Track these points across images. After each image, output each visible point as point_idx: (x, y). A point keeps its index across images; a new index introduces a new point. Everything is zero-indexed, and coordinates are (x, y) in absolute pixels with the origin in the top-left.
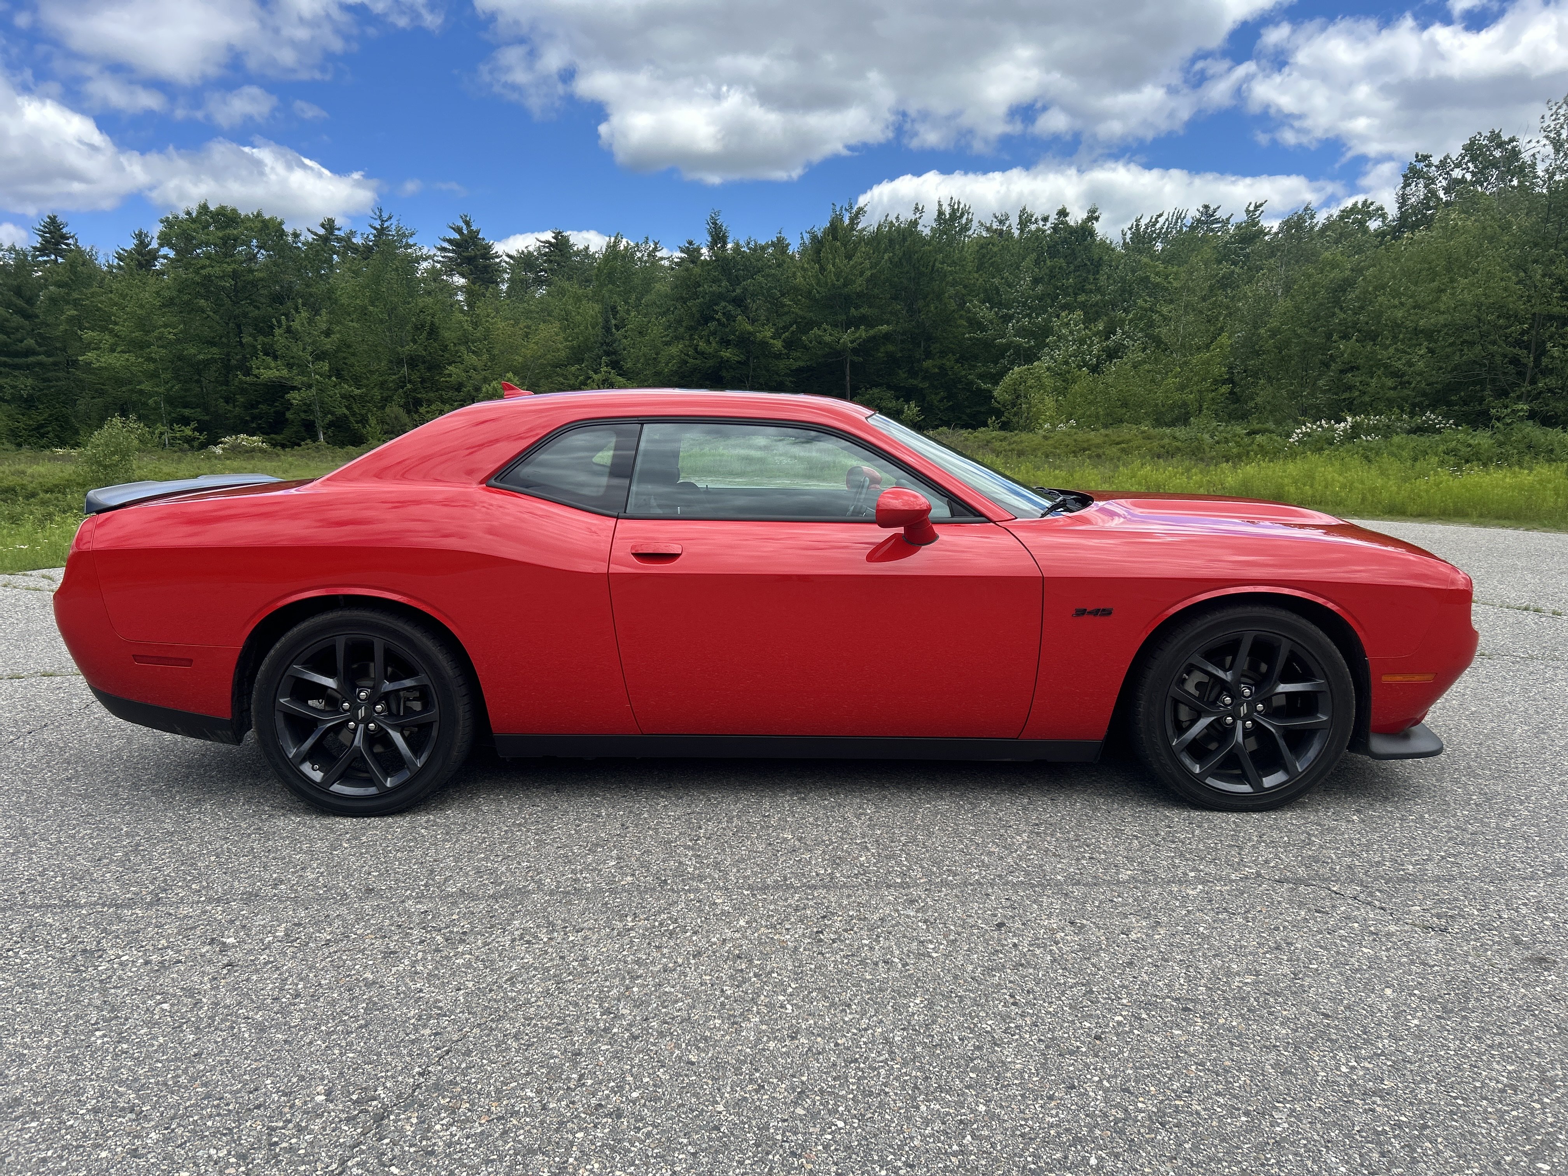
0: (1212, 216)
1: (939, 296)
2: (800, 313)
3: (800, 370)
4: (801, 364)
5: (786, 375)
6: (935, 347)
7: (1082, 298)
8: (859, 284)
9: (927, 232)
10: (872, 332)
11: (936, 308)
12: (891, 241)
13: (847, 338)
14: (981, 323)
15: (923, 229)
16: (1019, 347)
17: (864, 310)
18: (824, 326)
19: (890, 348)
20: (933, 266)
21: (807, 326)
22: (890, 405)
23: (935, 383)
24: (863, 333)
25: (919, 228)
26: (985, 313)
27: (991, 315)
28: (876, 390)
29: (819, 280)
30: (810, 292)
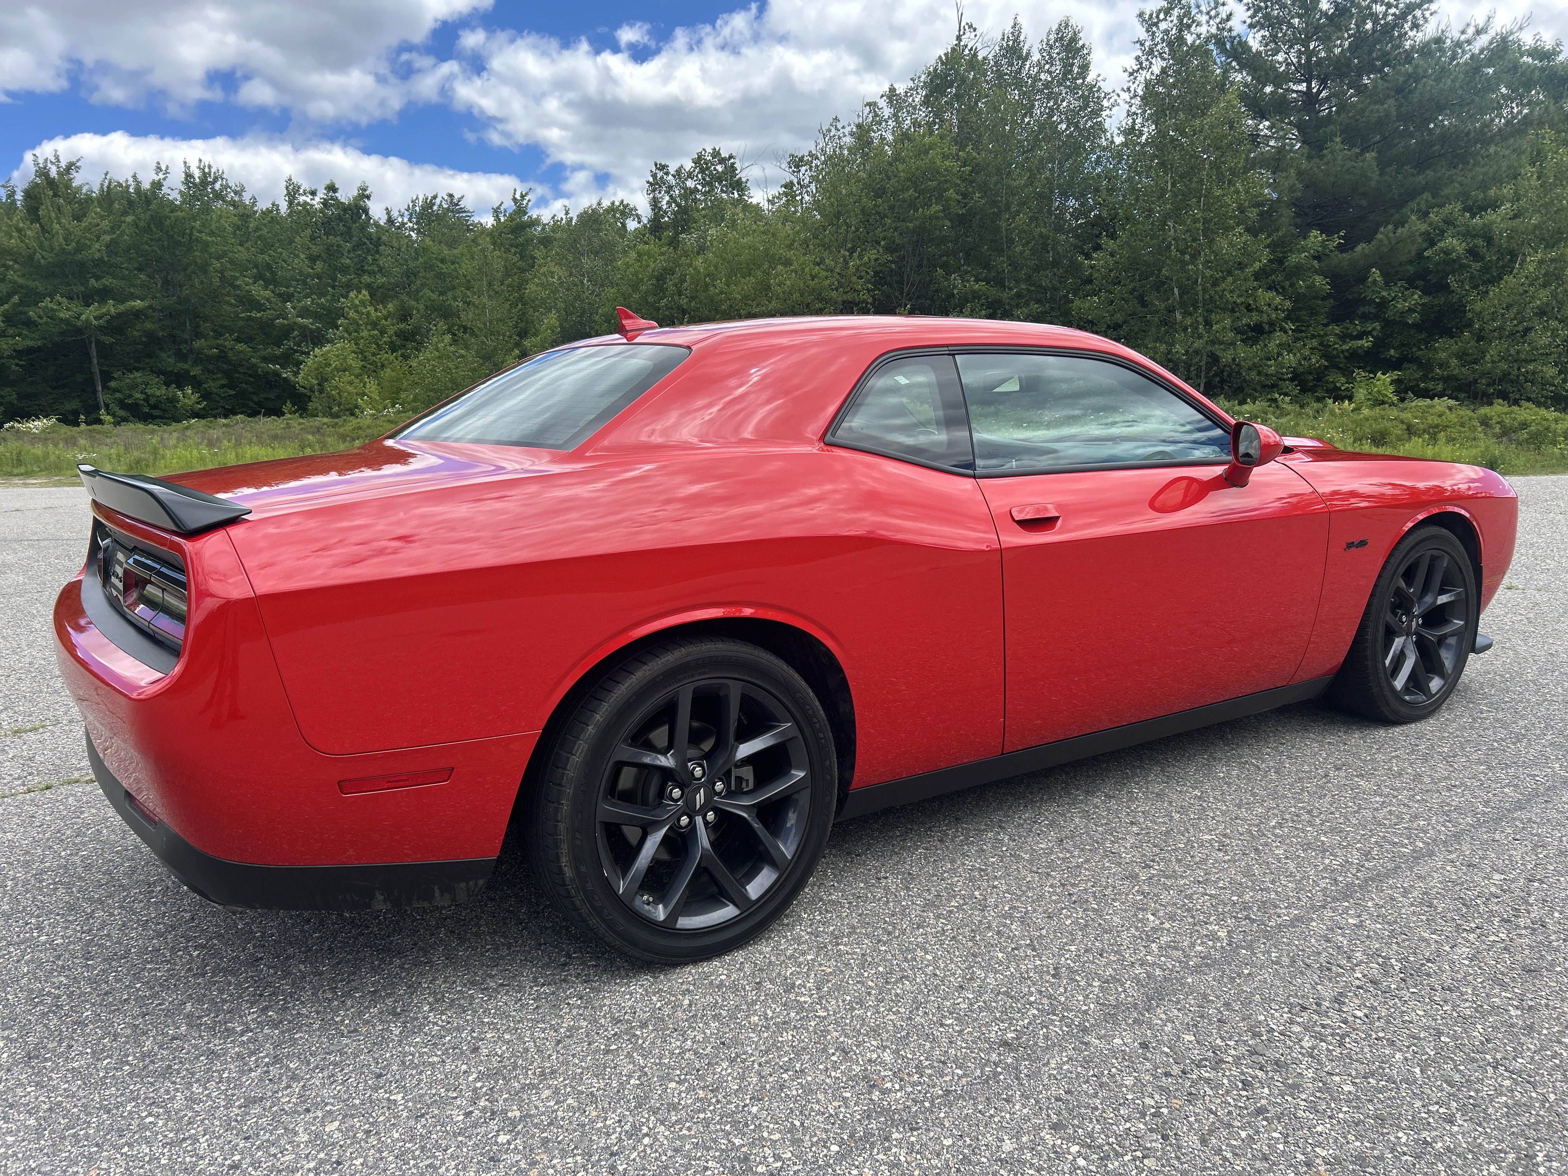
0: (457, 205)
1: (204, 268)
2: (21, 281)
3: (30, 351)
4: (30, 343)
5: (10, 357)
6: (205, 328)
7: (366, 278)
8: (96, 250)
9: (175, 196)
10: (122, 308)
11: (202, 283)
12: (130, 203)
13: (90, 314)
14: (258, 302)
15: (169, 191)
16: (303, 328)
17: (108, 281)
18: (58, 297)
19: (149, 326)
20: (191, 235)
21: (32, 297)
22: (158, 393)
23: (211, 367)
24: (111, 307)
25: (165, 190)
26: (260, 292)
27: (267, 293)
28: (138, 374)
29: (41, 243)
30: (31, 257)
